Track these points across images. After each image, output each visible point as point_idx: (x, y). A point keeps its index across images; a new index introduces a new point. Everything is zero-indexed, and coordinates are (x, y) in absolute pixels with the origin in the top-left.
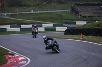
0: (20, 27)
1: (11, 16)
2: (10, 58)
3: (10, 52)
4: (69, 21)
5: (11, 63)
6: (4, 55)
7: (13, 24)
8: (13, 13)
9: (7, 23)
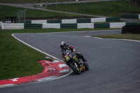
0: (60, 22)
1: (49, 7)
2: (48, 65)
3: (47, 56)
4: (129, 14)
5: (48, 71)
6: (39, 60)
7: (51, 18)
8: (51, 4)
9: (43, 16)
